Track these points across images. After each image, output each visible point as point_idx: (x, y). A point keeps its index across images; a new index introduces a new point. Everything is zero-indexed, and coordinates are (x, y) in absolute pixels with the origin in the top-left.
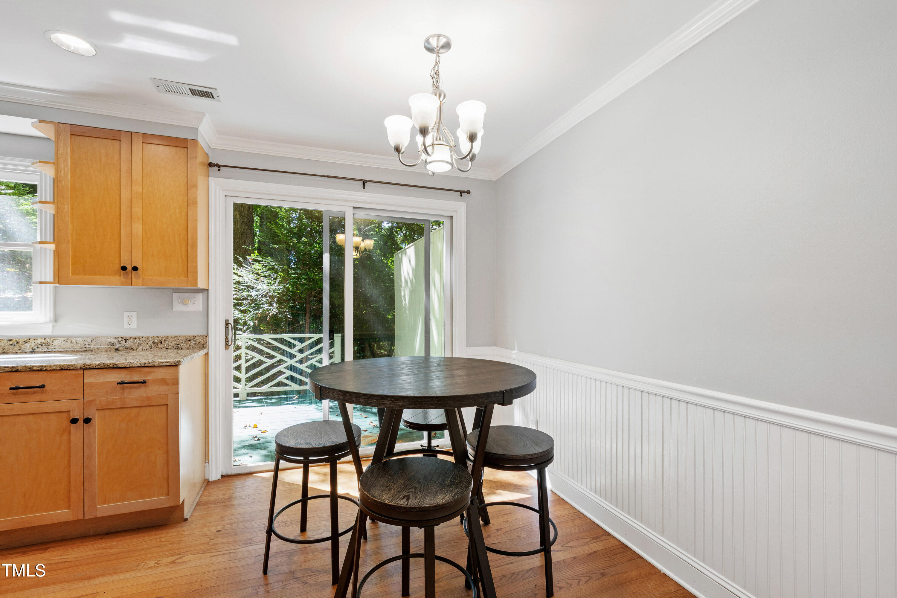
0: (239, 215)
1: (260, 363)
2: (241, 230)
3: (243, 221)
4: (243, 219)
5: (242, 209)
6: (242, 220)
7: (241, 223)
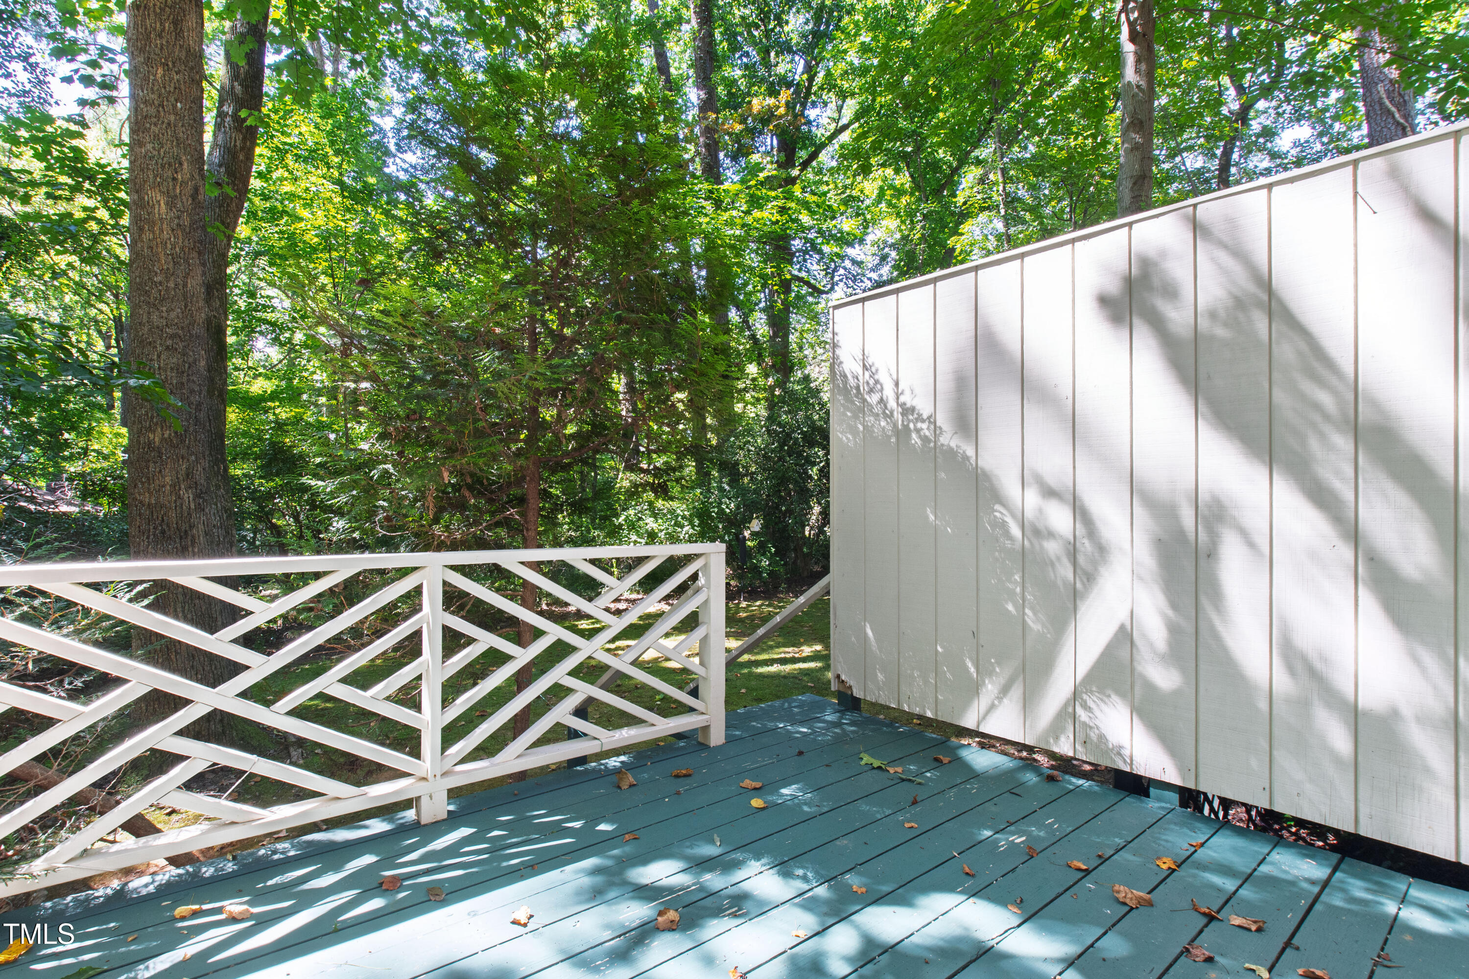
0: (167, 204)
1: (496, 659)
2: (173, 247)
3: (179, 225)
4: (179, 218)
5: (174, 189)
6: (176, 221)
7: (173, 230)
